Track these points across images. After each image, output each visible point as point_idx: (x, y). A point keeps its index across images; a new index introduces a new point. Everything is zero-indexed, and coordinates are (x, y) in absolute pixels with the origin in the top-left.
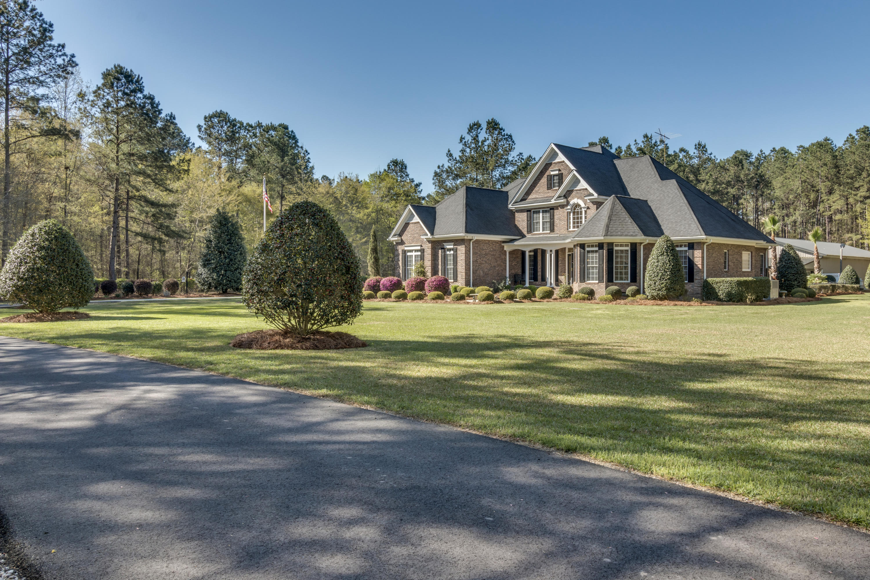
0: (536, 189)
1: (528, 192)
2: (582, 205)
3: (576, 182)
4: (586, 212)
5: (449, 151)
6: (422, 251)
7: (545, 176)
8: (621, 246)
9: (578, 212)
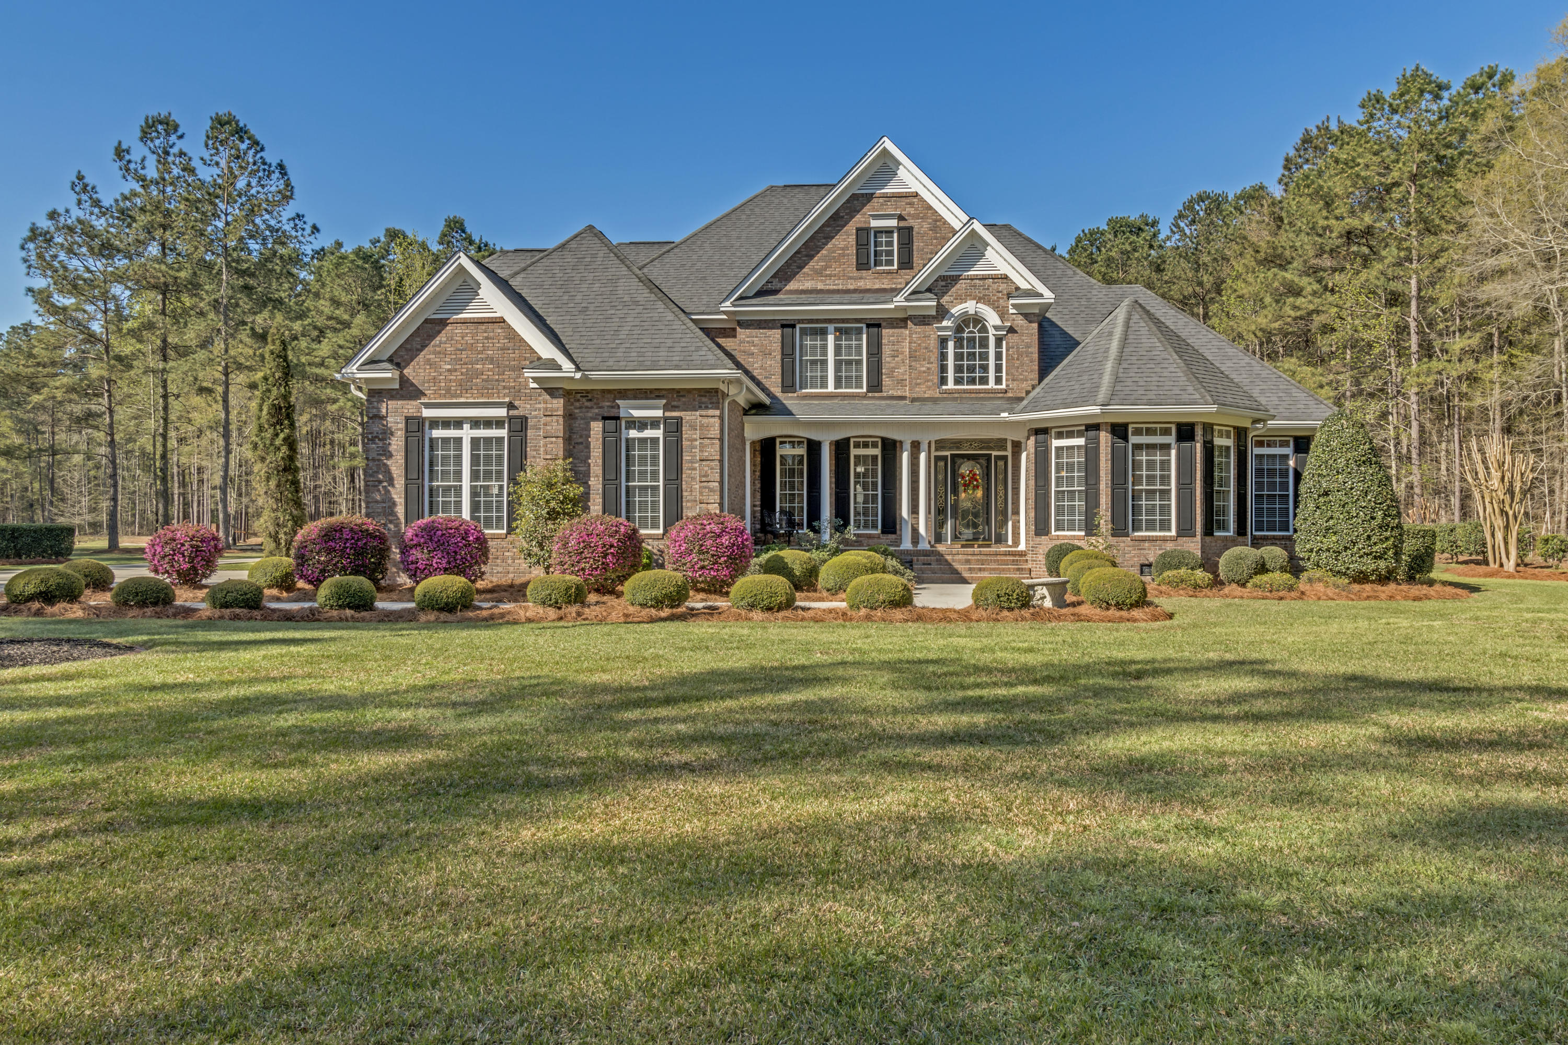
0: (816, 263)
1: (787, 272)
3: (970, 255)
4: (999, 341)
6: (519, 426)
7: (850, 228)
8: (1221, 434)
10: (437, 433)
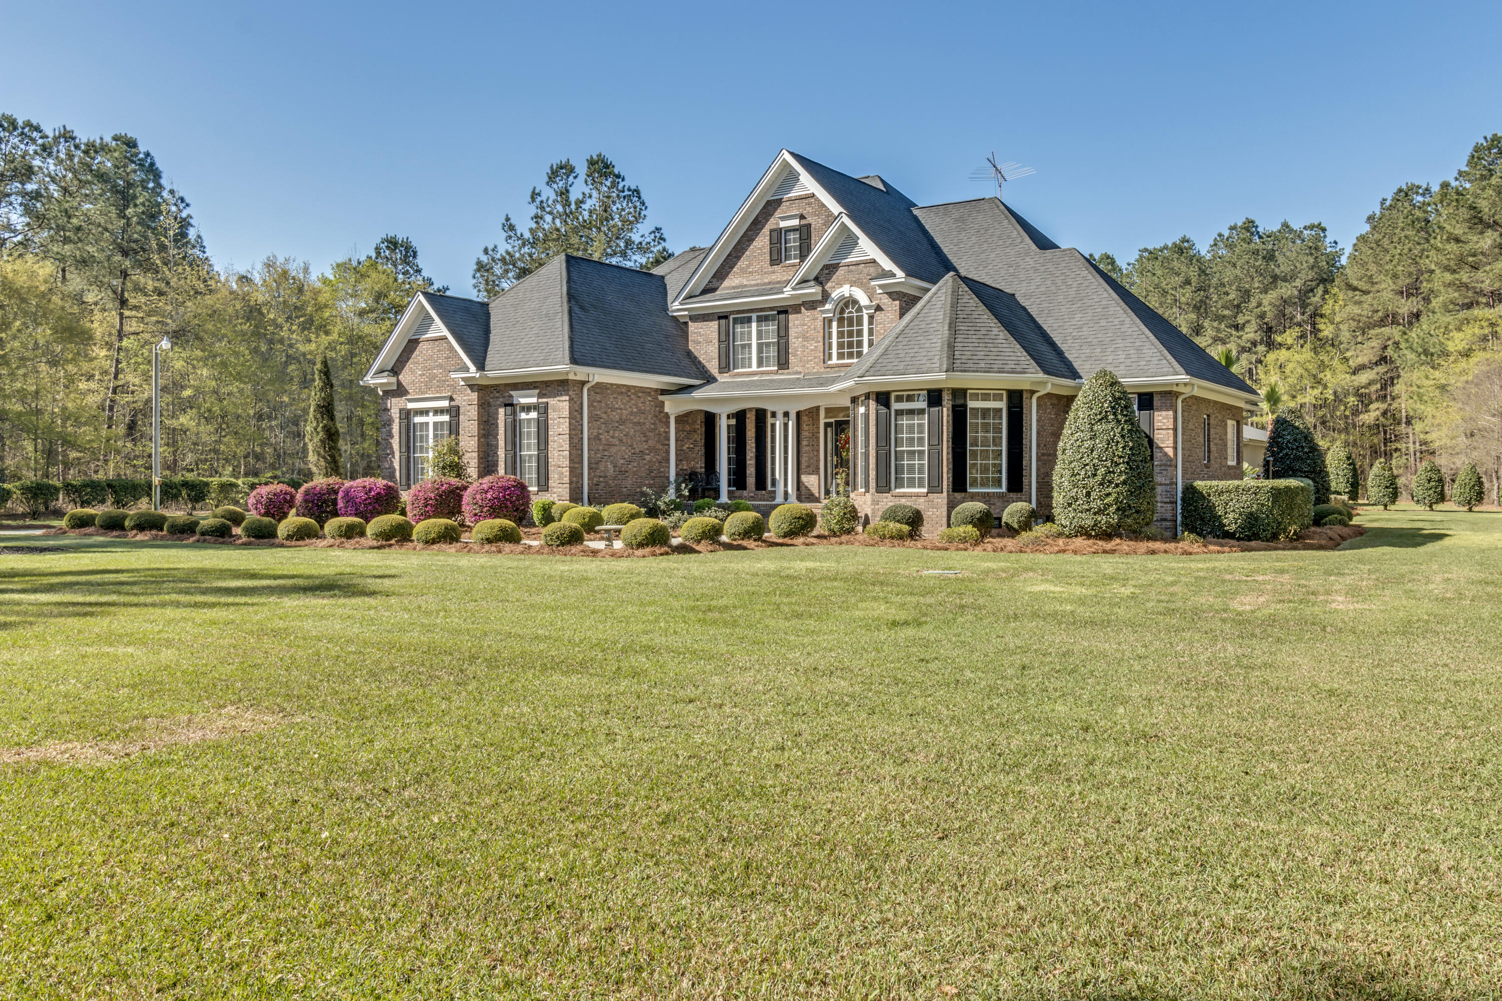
0: (742, 263)
1: (721, 274)
2: (863, 300)
3: (848, 242)
4: (871, 317)
5: (508, 219)
6: (454, 412)
7: (766, 231)
8: (986, 397)
9: (850, 320)
10: (418, 420)
